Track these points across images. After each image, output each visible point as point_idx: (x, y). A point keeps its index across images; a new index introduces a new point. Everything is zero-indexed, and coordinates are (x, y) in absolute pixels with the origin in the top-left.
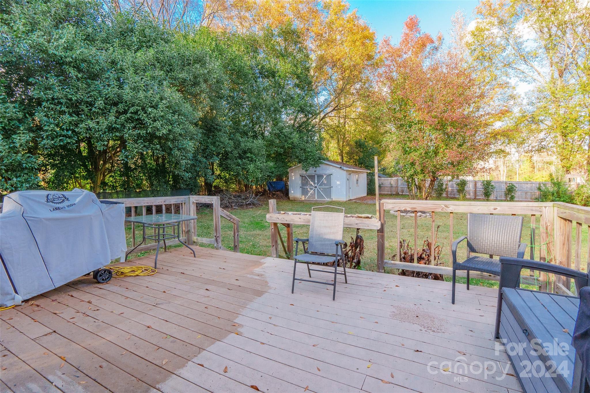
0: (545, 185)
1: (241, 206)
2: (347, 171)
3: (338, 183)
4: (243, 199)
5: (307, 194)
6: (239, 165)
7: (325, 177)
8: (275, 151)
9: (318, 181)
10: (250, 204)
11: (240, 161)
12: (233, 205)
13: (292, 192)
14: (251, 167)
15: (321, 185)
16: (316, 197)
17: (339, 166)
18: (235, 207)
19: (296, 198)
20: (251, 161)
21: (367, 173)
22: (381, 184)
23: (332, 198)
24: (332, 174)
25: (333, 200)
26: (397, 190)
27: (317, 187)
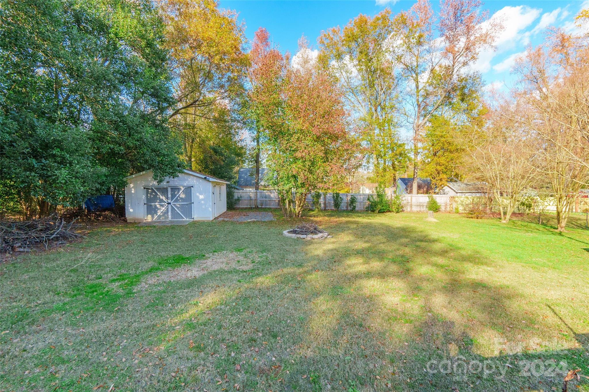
0: (372, 196)
1: (37, 244)
2: (213, 182)
3: (201, 197)
4: (41, 230)
5: (156, 213)
6: (31, 169)
7: (183, 189)
8: (110, 148)
9: (172, 195)
10: (57, 239)
11: (34, 161)
12: (17, 245)
13: (131, 210)
14: (63, 173)
15: (177, 200)
16: (170, 217)
17: (203, 177)
18: (22, 250)
20: (61, 163)
21: (227, 184)
22: (239, 196)
23: (193, 218)
24: (192, 187)
25: (195, 219)
26: (257, 203)
27: (172, 204)
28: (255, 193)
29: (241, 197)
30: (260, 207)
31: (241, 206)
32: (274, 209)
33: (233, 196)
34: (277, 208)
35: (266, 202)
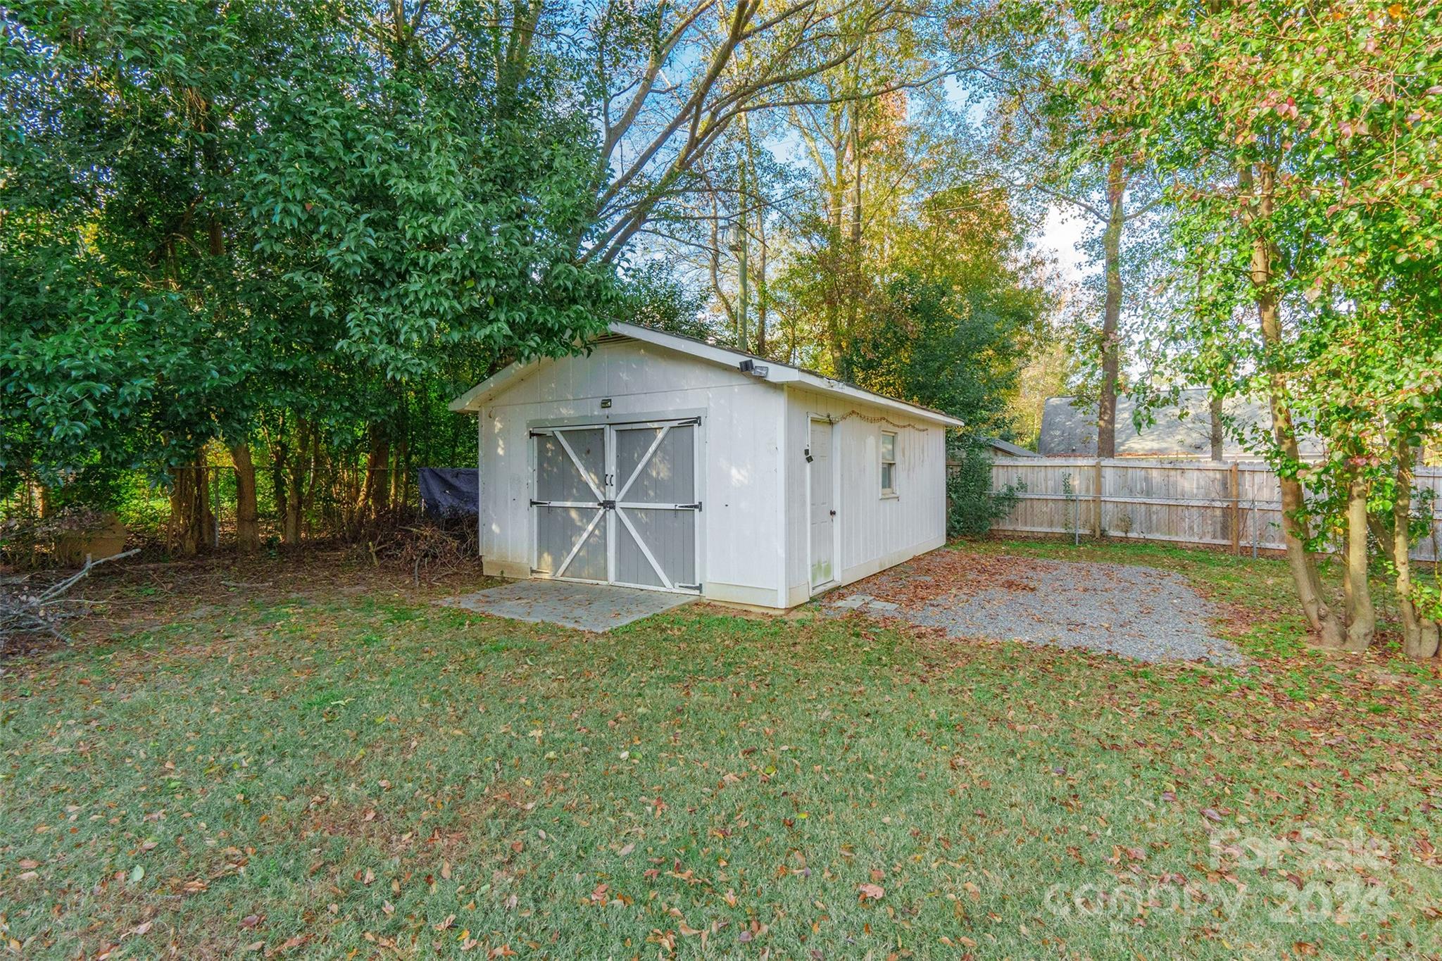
2: (797, 394)
3: (740, 476)
7: (660, 436)
9: (620, 464)
13: (496, 529)
15: (637, 492)
16: (612, 567)
17: (739, 361)
19: (511, 567)
21: (949, 430)
22: (1015, 484)
23: (700, 588)
24: (697, 420)
25: (709, 594)
26: (1099, 515)
27: (618, 505)
28: (1093, 473)
29: (1023, 487)
30: (1114, 533)
31: (1020, 527)
32: (1196, 548)
33: (986, 483)
34: (1212, 548)
35: (1149, 514)
